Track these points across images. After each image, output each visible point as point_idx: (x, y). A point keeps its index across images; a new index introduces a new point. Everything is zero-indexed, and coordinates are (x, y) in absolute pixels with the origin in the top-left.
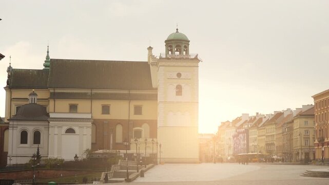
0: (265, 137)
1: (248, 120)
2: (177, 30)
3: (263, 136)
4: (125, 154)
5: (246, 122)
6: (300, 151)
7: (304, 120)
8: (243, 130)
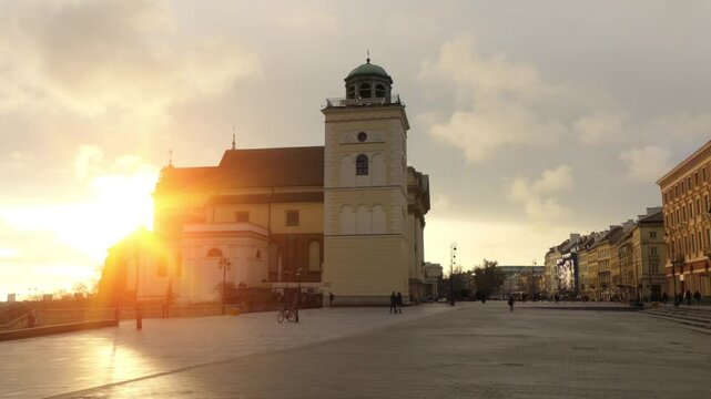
0: (596, 264)
1: (578, 241)
2: (368, 60)
3: (594, 262)
4: (285, 289)
5: (575, 245)
6: (645, 284)
7: (650, 229)
8: (568, 255)
